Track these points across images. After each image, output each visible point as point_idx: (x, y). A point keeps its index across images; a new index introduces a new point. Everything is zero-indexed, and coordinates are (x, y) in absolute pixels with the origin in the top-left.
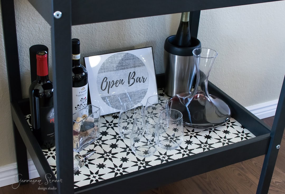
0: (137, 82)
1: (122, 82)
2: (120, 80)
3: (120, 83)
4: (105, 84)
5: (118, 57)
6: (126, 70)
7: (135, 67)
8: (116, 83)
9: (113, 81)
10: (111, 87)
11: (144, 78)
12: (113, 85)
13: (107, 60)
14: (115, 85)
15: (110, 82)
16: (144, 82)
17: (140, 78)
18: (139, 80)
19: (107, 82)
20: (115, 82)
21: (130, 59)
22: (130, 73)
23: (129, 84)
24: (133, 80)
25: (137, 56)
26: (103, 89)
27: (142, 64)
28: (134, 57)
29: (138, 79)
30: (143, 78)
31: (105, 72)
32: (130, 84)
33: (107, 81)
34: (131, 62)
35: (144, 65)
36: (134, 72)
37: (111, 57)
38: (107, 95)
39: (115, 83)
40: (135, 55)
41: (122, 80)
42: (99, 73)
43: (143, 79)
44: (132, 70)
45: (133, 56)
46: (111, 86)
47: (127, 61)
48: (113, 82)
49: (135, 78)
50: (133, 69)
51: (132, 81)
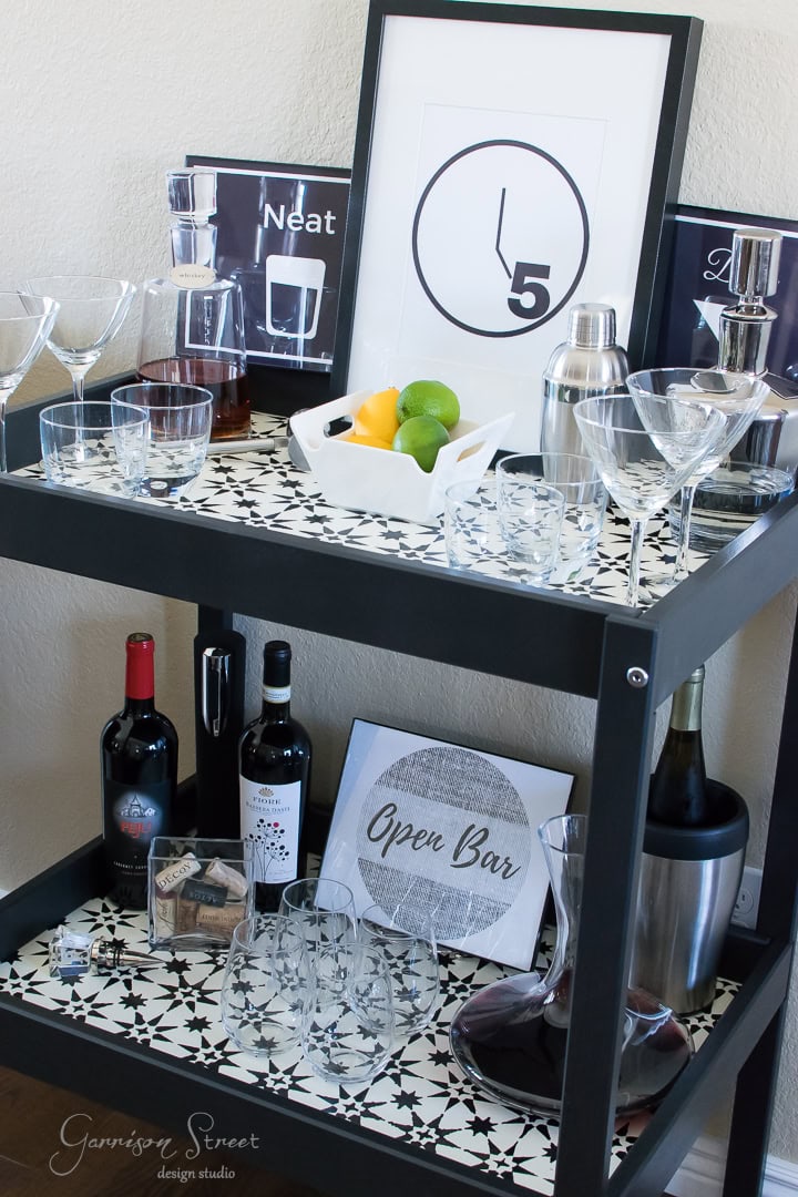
0: (483, 866)
1: (435, 841)
2: (433, 833)
3: (428, 843)
4: (382, 824)
5: (451, 759)
6: (463, 811)
7: (493, 814)
8: (417, 838)
9: (410, 826)
10: (398, 843)
11: (510, 866)
12: (407, 837)
13: (415, 754)
14: (411, 841)
15: (399, 824)
16: (504, 878)
17: (498, 857)
18: (491, 862)
19: (392, 820)
20: (414, 833)
21: (488, 784)
22: (473, 826)
23: (455, 858)
24: (473, 853)
25: (513, 783)
26: (372, 836)
27: (518, 817)
28: (501, 784)
29: (490, 858)
30: (506, 862)
31: (396, 787)
32: (458, 862)
33: (394, 816)
34: (488, 795)
35: (527, 823)
36: (486, 831)
37: (431, 751)
38: (377, 859)
39: (415, 837)
40: (508, 776)
41: (440, 837)
42: (380, 782)
43: (505, 866)
44: (481, 821)
45: (503, 778)
46: (398, 839)
47: (475, 786)
48: (408, 829)
49: (483, 849)
50: (486, 817)
51: (467, 854)
